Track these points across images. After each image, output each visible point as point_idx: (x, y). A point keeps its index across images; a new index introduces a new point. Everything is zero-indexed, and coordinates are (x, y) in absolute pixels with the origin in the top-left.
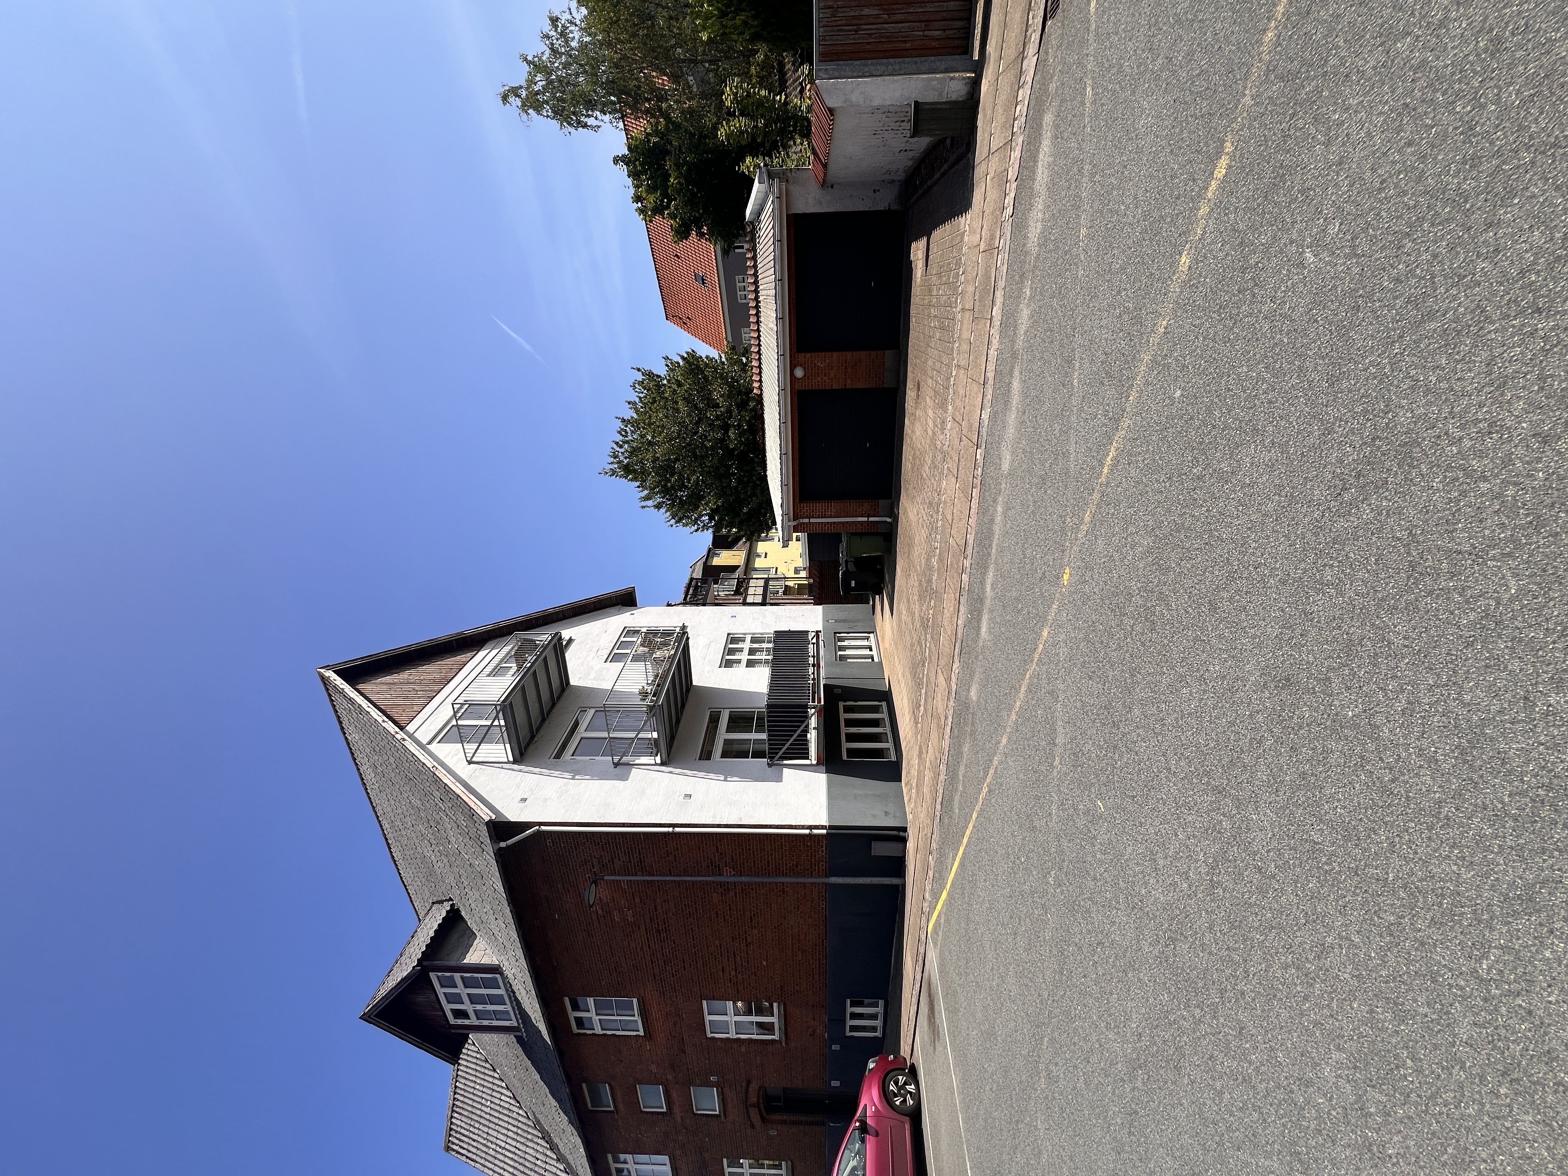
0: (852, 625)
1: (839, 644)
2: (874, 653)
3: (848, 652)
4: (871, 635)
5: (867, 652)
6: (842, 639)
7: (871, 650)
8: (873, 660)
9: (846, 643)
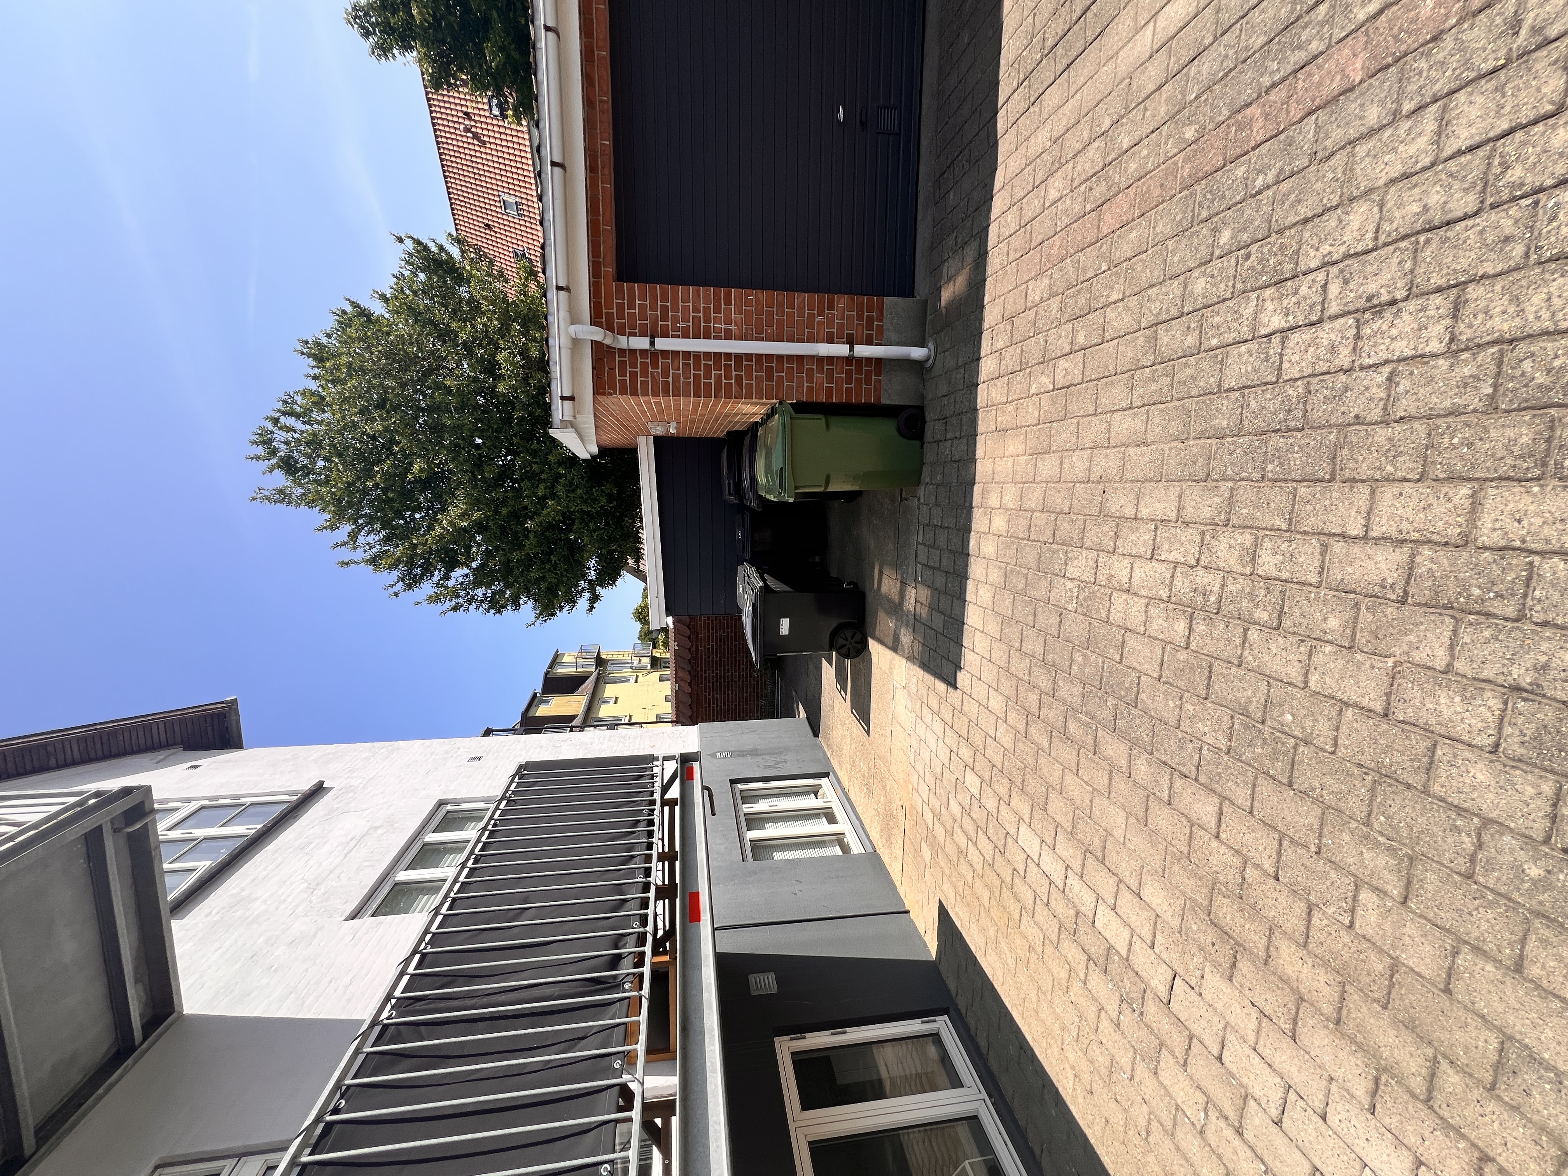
0: (770, 760)
1: (746, 808)
2: (843, 826)
3: (771, 831)
4: (824, 781)
5: (821, 827)
6: (749, 798)
7: (831, 819)
8: (845, 849)
9: (762, 806)
